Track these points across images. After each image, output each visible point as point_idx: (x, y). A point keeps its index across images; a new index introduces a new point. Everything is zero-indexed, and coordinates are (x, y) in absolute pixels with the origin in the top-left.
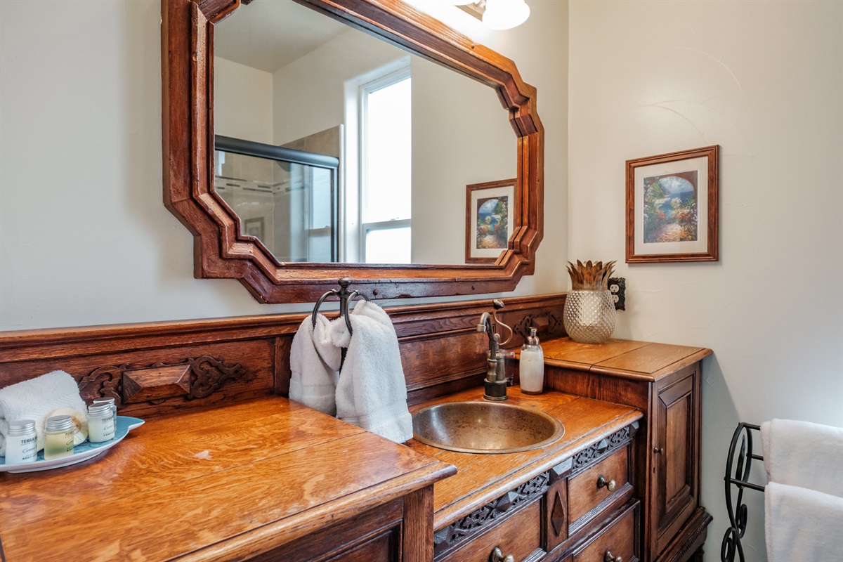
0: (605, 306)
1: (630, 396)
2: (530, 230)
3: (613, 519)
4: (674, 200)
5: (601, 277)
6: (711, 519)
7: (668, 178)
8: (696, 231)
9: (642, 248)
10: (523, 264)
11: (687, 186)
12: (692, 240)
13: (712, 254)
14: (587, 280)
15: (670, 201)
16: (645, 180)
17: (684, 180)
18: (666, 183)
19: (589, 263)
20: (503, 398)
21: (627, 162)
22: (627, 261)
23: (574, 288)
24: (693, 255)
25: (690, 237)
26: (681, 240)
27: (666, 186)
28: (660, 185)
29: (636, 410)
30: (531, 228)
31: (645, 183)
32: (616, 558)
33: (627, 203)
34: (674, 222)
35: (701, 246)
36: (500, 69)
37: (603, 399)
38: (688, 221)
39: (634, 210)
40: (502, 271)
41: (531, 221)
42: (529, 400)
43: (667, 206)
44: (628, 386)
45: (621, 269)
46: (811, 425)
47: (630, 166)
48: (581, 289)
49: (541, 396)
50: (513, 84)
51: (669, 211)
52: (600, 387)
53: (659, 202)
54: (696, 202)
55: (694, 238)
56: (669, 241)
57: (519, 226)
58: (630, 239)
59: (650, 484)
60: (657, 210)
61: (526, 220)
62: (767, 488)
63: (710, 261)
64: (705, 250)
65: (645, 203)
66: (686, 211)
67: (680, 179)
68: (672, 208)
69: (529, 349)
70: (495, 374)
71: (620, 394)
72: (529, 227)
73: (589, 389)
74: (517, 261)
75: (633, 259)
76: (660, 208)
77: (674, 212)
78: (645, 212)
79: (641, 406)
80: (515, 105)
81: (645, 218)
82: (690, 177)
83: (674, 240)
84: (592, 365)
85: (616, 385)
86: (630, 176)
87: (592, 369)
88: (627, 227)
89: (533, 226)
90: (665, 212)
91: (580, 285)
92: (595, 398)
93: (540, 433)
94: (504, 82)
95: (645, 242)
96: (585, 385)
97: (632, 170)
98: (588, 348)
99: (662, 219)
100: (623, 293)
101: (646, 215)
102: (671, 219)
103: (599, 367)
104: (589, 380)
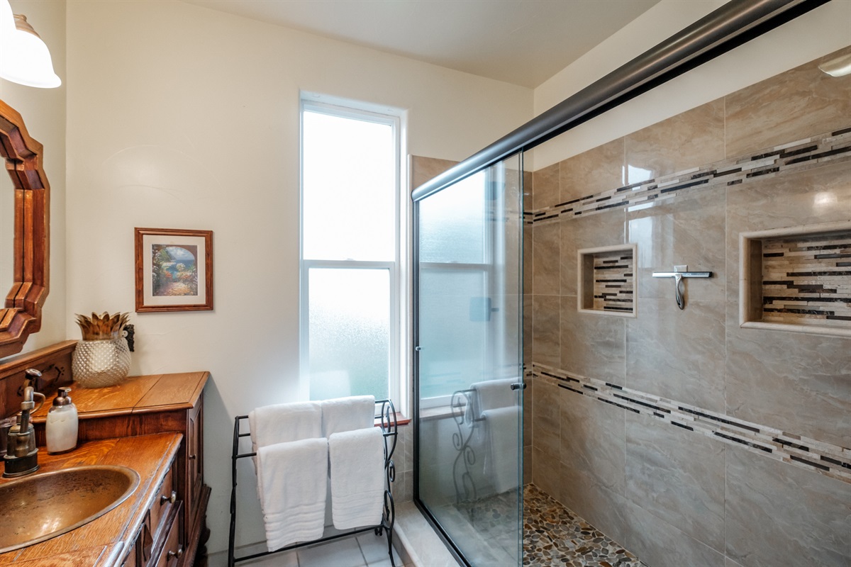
0: (119, 349)
1: (171, 424)
2: (35, 286)
3: (171, 524)
4: (178, 265)
5: (118, 327)
6: (211, 489)
7: (174, 248)
8: (196, 289)
9: (150, 300)
10: (30, 323)
11: (190, 256)
12: (194, 295)
13: (209, 306)
14: (103, 332)
15: (176, 265)
16: (153, 246)
17: (187, 251)
18: (172, 251)
19: (107, 317)
20: (35, 469)
21: (136, 229)
22: (137, 310)
23: (85, 339)
24: (195, 306)
25: (192, 293)
26: (185, 294)
27: (172, 253)
28: (167, 252)
29: (177, 433)
30: (36, 284)
31: (153, 248)
32: (177, 552)
33: (136, 262)
34: (179, 281)
35: (201, 299)
36: (6, 120)
37: (145, 433)
38: (191, 280)
39: (142, 269)
40: (6, 333)
41: (36, 277)
42: (68, 460)
43: (173, 268)
44: (169, 416)
45: (134, 319)
46: (276, 406)
47: (139, 233)
48: (97, 339)
49: (78, 451)
50: (18, 136)
51: (175, 272)
52: (141, 425)
53: (165, 265)
54: (196, 268)
55: (196, 294)
56: (176, 295)
57: (19, 281)
58: (139, 293)
59: (188, 484)
60: (165, 271)
61: (29, 275)
62: (258, 453)
63: (207, 310)
64: (204, 302)
65: (154, 264)
66: (189, 274)
67: (184, 250)
68: (177, 270)
69: (60, 410)
70: (27, 447)
71: (162, 425)
72: (34, 283)
73: (130, 428)
74: (24, 320)
75: (141, 308)
76: (167, 269)
77: (179, 274)
78: (154, 271)
79: (181, 429)
80: (19, 157)
81: (153, 276)
82: (193, 249)
83: (180, 294)
84: (133, 408)
85: (158, 419)
86: (139, 241)
87: (134, 411)
88: (136, 282)
89: (39, 282)
90: (172, 273)
91: (96, 336)
92: (136, 435)
93: (101, 484)
94: (7, 132)
95: (153, 295)
96: (125, 427)
97: (140, 236)
98: (109, 393)
99: (168, 278)
100: (132, 337)
101: (154, 274)
102: (176, 279)
103: (141, 408)
104: (129, 421)
